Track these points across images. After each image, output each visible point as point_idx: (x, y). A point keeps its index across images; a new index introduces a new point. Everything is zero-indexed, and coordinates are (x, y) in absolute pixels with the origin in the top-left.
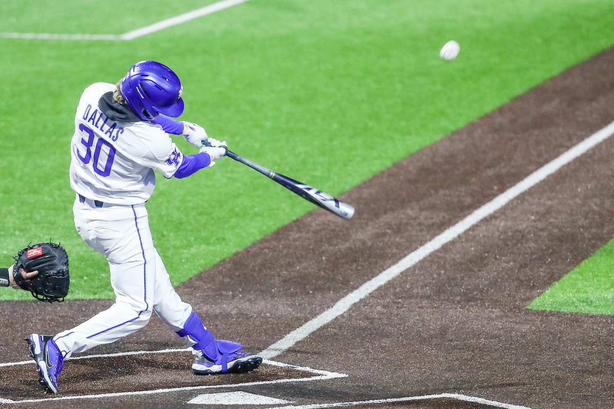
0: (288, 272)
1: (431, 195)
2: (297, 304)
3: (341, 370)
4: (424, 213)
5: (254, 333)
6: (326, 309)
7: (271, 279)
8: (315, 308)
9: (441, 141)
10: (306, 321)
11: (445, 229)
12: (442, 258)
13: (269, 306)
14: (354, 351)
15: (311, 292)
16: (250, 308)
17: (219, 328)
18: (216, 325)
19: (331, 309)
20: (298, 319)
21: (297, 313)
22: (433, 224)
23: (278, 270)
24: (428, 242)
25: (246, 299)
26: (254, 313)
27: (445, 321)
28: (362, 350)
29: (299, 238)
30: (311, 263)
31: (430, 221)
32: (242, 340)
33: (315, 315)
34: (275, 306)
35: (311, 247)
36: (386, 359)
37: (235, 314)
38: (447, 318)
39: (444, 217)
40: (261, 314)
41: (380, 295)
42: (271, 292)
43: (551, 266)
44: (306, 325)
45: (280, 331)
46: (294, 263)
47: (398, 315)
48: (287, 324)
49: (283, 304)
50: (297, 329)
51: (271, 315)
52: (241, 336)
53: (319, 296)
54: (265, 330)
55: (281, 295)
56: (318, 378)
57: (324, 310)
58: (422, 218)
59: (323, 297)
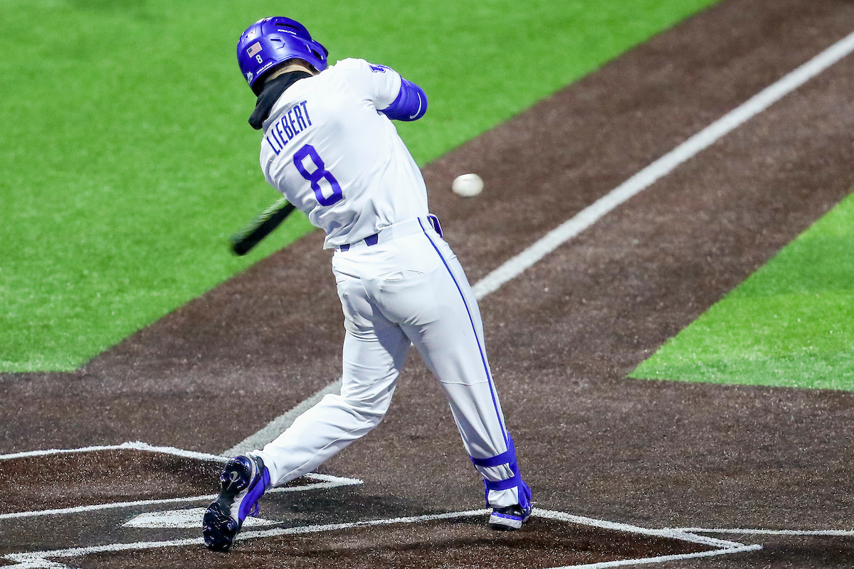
0: (272, 328)
1: (483, 209)
2: (285, 376)
3: (352, 473)
4: (473, 237)
5: (221, 420)
6: (328, 382)
7: (245, 339)
8: (312, 382)
9: (496, 129)
10: (299, 401)
11: (505, 260)
12: (500, 303)
13: (243, 380)
14: (371, 445)
15: (305, 357)
16: (214, 383)
17: (168, 413)
18: (165, 409)
19: (336, 382)
20: (287, 398)
21: (286, 389)
22: (487, 254)
23: (256, 325)
24: (480, 280)
25: (209, 370)
26: (222, 390)
27: (507, 399)
28: (383, 443)
29: (287, 276)
30: (304, 314)
31: (482, 250)
32: (203, 430)
33: (313, 392)
34: (252, 379)
35: (305, 290)
36: (420, 456)
37: (192, 393)
38: (510, 394)
39: (503, 243)
40: (232, 390)
41: (409, 361)
42: (246, 358)
43: (665, 314)
44: (298, 407)
45: (260, 416)
46: (279, 314)
47: (436, 390)
48: (270, 406)
49: (264, 376)
50: (286, 413)
51: (246, 392)
52: (201, 425)
53: (318, 363)
54: (238, 416)
55: (260, 363)
56: (318, 486)
57: (326, 385)
58: (469, 244)
59: (324, 365)
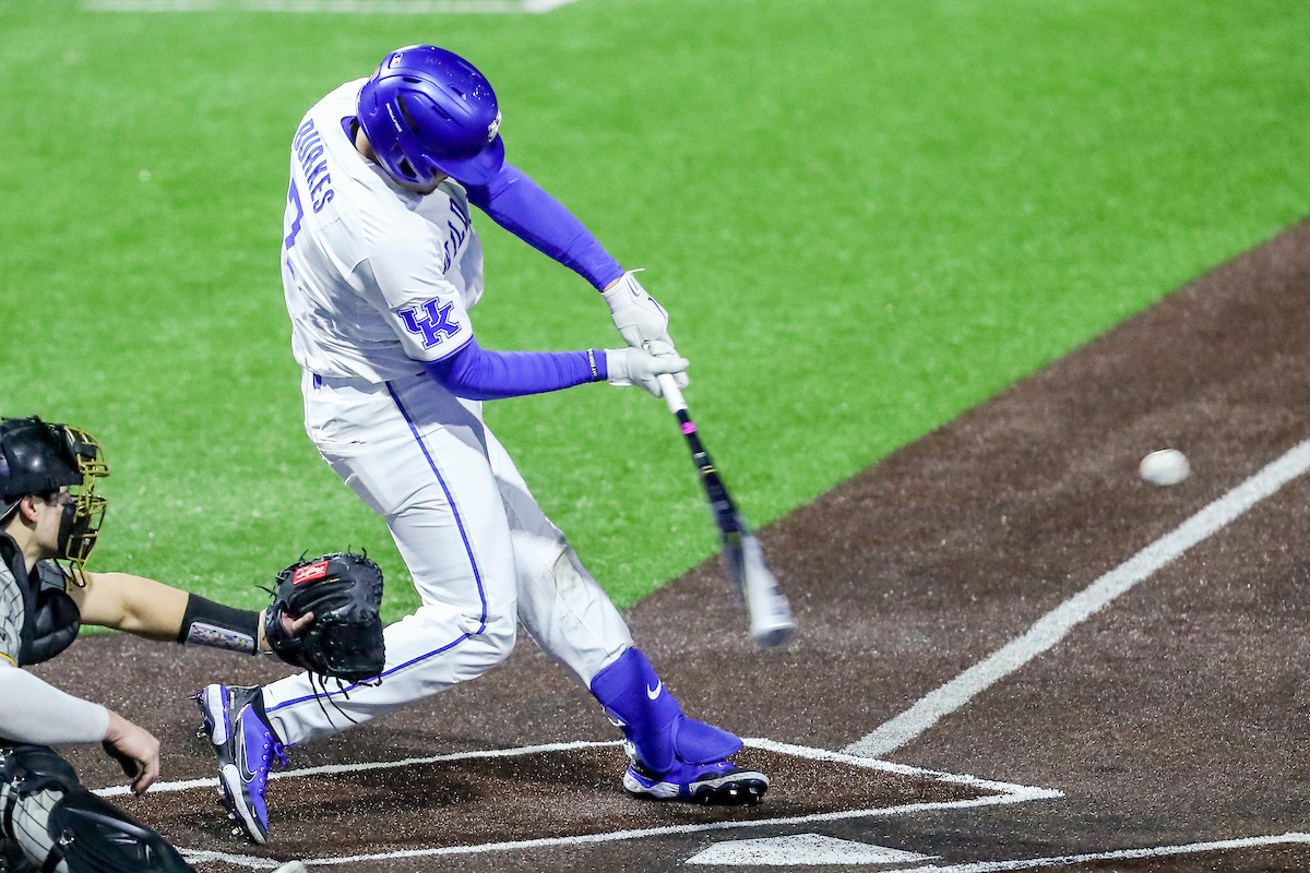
0: (921, 551)
1: (1254, 367)
2: (943, 627)
3: (1046, 780)
4: (1238, 410)
5: (842, 696)
6: (1010, 638)
7: (880, 569)
8: (985, 637)
9: (1278, 240)
10: (964, 667)
11: (1289, 447)
12: (1281, 514)
13: (876, 634)
14: (1077, 735)
15: (974, 599)
16: (831, 638)
17: (760, 685)
18: (754, 679)
19: (1022, 637)
20: (944, 662)
21: (943, 648)
22: (1260, 436)
23: (897, 547)
24: (1249, 478)
25: (823, 617)
26: (842, 649)
27: (1291, 664)
28: (1096, 733)
29: (947, 471)
30: (974, 531)
31: (1252, 430)
32: (813, 712)
33: (986, 653)
34: (890, 632)
35: (974, 493)
36: (1153, 754)
37: (797, 654)
38: (1295, 657)
39: (1285, 419)
40: (859, 650)
41: (1137, 604)
42: (881, 599)
44: (963, 676)
45: (903, 691)
46: (934, 530)
47: (1179, 650)
48: (919, 674)
49: (909, 628)
50: (944, 685)
51: (882, 653)
52: (811, 704)
53: (994, 608)
54: (868, 689)
55: (904, 607)
56: (992, 800)
57: (1007, 641)
58: (1233, 421)
59: (1004, 610)
